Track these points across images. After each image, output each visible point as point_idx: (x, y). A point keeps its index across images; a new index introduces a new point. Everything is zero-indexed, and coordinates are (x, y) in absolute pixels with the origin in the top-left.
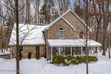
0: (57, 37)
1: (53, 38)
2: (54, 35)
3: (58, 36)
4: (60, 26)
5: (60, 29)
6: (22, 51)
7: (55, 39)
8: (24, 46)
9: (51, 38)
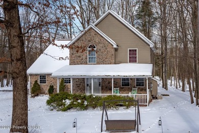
0: (84, 60)
1: (77, 62)
2: (79, 57)
3: (86, 58)
4: (89, 41)
5: (89, 47)
6: (45, 83)
7: (81, 64)
8: (47, 75)
9: (74, 62)
